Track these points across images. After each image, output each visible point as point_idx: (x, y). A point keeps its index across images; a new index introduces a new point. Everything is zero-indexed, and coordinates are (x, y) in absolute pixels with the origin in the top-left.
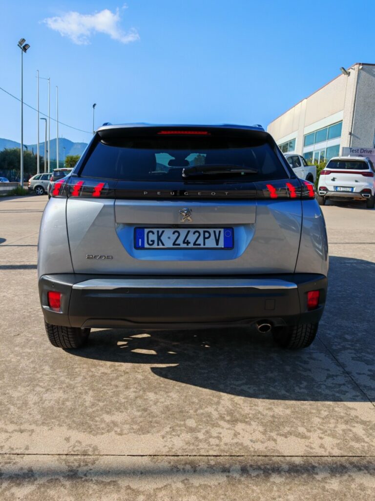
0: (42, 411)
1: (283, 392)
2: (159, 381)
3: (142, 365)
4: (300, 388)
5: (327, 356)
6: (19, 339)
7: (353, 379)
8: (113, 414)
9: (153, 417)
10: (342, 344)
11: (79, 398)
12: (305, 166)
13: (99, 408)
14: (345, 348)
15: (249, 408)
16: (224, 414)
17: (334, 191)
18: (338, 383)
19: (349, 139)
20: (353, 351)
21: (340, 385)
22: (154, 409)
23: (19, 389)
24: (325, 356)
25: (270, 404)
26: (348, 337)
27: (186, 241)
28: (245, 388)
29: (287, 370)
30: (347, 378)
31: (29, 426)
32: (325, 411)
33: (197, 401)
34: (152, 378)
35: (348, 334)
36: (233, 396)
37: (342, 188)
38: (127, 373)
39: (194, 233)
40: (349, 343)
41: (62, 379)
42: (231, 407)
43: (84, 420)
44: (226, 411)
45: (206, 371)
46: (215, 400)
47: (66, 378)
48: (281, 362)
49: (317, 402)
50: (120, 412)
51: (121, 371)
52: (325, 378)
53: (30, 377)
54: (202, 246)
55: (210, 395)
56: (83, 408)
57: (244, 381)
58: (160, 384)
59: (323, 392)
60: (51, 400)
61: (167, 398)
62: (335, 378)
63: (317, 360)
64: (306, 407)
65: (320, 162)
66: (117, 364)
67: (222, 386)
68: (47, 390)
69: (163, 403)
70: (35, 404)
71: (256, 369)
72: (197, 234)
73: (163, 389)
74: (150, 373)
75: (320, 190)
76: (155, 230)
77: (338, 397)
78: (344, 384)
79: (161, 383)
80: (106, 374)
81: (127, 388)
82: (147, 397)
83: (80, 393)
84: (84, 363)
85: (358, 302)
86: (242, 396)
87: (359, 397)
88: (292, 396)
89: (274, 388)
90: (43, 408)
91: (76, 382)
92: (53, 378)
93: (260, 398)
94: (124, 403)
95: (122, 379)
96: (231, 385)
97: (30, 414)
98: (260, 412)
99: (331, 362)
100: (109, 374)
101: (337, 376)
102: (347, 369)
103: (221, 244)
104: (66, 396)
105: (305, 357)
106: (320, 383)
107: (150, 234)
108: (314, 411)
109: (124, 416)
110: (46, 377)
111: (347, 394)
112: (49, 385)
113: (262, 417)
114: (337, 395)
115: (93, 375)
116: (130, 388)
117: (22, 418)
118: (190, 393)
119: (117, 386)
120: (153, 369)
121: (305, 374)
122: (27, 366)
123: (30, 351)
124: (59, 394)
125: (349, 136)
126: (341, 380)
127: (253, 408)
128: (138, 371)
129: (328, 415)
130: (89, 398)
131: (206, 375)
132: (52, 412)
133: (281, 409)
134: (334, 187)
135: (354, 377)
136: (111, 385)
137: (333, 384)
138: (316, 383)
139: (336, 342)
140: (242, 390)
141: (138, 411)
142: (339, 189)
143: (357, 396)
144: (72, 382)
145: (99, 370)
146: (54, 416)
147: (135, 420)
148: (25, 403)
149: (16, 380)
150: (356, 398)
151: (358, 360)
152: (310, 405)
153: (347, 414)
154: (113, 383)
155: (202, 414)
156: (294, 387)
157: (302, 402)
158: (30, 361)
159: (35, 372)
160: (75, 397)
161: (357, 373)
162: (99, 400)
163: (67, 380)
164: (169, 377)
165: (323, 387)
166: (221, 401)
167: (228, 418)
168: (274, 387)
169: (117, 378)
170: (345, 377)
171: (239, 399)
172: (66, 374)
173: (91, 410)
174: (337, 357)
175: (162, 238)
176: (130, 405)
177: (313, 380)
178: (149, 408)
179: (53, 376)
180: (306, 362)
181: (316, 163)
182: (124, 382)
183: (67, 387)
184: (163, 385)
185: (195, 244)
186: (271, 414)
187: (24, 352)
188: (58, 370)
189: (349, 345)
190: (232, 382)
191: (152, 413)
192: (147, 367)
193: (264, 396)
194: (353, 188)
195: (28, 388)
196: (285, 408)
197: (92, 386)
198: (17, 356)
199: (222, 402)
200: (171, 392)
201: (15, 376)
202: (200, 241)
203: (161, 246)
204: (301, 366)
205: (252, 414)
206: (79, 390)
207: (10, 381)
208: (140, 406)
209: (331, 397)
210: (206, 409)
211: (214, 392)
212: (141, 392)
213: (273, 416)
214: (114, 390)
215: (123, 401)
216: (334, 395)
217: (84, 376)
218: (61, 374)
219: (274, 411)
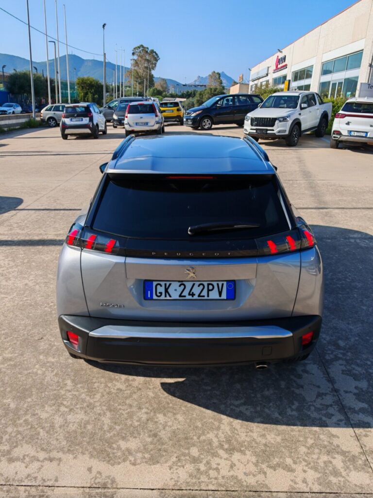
0: (67, 435)
1: (276, 415)
2: (168, 400)
3: (153, 379)
4: (292, 410)
5: (320, 368)
6: (43, 344)
7: (340, 399)
8: (129, 440)
9: (163, 444)
10: (334, 353)
11: (99, 420)
12: (320, 104)
13: (116, 433)
14: (337, 358)
15: (245, 434)
16: (223, 441)
17: (348, 136)
18: (326, 404)
19: (369, 71)
20: (344, 363)
21: (328, 406)
22: (163, 434)
23: (46, 408)
24: (318, 368)
25: (264, 430)
26: (341, 343)
27: (191, 293)
28: (243, 409)
29: (281, 387)
30: (334, 398)
31: (57, 454)
32: (311, 439)
33: (200, 426)
34: (161, 396)
35: (341, 339)
36: (232, 420)
37: (356, 133)
38: (140, 389)
39: (199, 286)
40: (342, 351)
41: (83, 396)
42: (229, 433)
43: (103, 447)
44: (225, 438)
45: (210, 388)
46: (216, 423)
47: (87, 395)
48: (278, 376)
49: (305, 427)
50: (134, 438)
51: (134, 387)
52: (315, 397)
53: (55, 394)
54: (206, 298)
55: (212, 418)
56: (102, 432)
57: (242, 401)
58: (168, 404)
59: (311, 415)
60: (74, 422)
61: (175, 421)
62: (324, 397)
63: (311, 374)
64: (295, 433)
65: (337, 97)
66: (131, 377)
67: (222, 407)
68: (71, 410)
69: (171, 427)
70: (60, 427)
71: (255, 386)
72: (201, 287)
73: (171, 410)
74: (159, 390)
75: (334, 133)
76: (163, 283)
77: (324, 421)
78: (331, 405)
79: (169, 402)
80: (121, 390)
81: (140, 408)
82: (157, 420)
83: (99, 414)
84: (103, 377)
85: (355, 295)
86: (240, 419)
87: (343, 422)
88: (285, 419)
89: (269, 410)
90: (68, 432)
91: (95, 400)
92: (75, 395)
93: (255, 422)
94: (137, 426)
95: (135, 396)
96: (231, 405)
97: (57, 440)
98: (254, 439)
99: (322, 376)
100: (124, 391)
101: (326, 394)
102: (336, 386)
103: (224, 296)
104: (86, 418)
105: (299, 369)
106: (309, 404)
107: (158, 286)
108: (301, 439)
109: (137, 442)
110: (69, 395)
111: (333, 418)
112: (71, 404)
113: (256, 445)
114: (324, 418)
115: (110, 392)
116: (143, 409)
117: (51, 443)
118: (195, 415)
119: (131, 406)
120: (163, 384)
121: (297, 391)
122: (51, 380)
123: (53, 360)
124: (81, 416)
125: (369, 68)
126: (329, 400)
127: (248, 434)
128: (149, 387)
129: (313, 444)
130: (106, 420)
131: (209, 393)
132: (75, 438)
133: (273, 436)
134: (348, 131)
135: (341, 396)
136: (126, 404)
137: (321, 404)
138: (307, 403)
139: (330, 350)
140: (240, 412)
141: (149, 436)
142: (352, 133)
143: (341, 420)
144: (92, 401)
145: (115, 385)
146: (78, 441)
147: (146, 447)
148: (52, 427)
149: (43, 398)
150: (340, 423)
151: (347, 374)
152: (299, 431)
153: (330, 443)
154: (128, 402)
155: (204, 441)
156: (286, 409)
157: (292, 427)
158: (54, 373)
159: (59, 388)
160: (95, 419)
161: (344, 391)
162: (115, 423)
163: (88, 398)
164: (176, 395)
165: (313, 408)
166: (221, 425)
167: (226, 446)
168: (269, 408)
169: (131, 396)
170: (334, 396)
171: (237, 423)
172: (86, 390)
173: (108, 435)
174: (329, 370)
175: (169, 290)
176: (142, 429)
177: (304, 400)
178: (159, 433)
179: (75, 393)
180: (300, 377)
181: (332, 97)
182: (137, 401)
183: (88, 407)
184: (171, 405)
185: (199, 296)
186: (264, 441)
187: (48, 362)
188: (79, 386)
189: (342, 353)
190: (232, 402)
191: (161, 439)
192: (157, 382)
193: (259, 420)
194: (367, 133)
195: (54, 407)
196: (276, 435)
197: (109, 405)
198: (42, 367)
199: (222, 427)
200: (178, 413)
201: (42, 393)
202: (205, 293)
203: (168, 298)
204: (295, 381)
205: (248, 442)
206: (98, 410)
207: (37, 398)
208: (151, 431)
209: (318, 422)
210: (208, 436)
211: (216, 414)
212: (152, 414)
213: (265, 445)
214: (128, 410)
215: (136, 424)
216: (321, 419)
217: (102, 393)
218: (82, 391)
219: (266, 439)
